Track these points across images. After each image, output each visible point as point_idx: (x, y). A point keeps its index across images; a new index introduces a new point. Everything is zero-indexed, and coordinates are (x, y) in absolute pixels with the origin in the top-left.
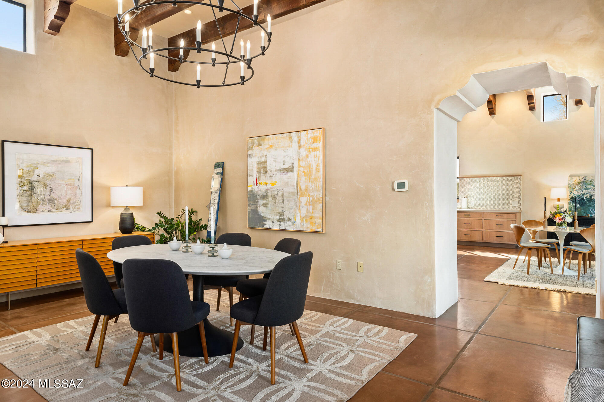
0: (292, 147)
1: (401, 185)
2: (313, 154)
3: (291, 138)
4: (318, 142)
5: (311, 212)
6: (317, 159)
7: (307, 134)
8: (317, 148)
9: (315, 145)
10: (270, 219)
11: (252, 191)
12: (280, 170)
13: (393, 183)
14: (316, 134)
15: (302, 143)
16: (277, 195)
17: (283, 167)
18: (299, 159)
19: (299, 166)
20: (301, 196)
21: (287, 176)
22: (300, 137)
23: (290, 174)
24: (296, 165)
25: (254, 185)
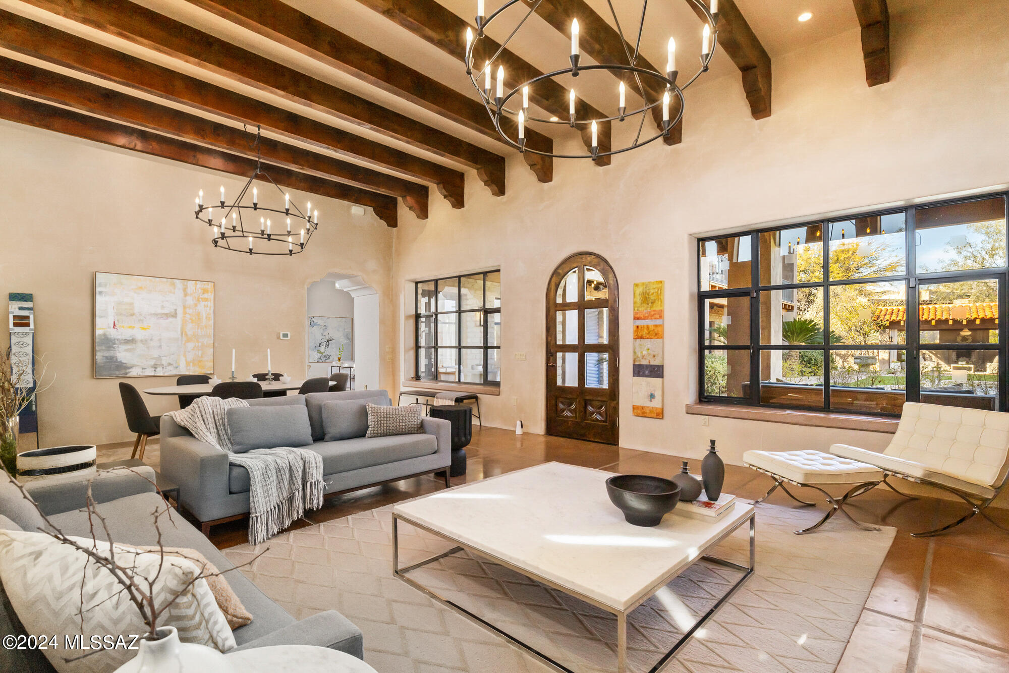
0: (174, 293)
1: (285, 335)
2: (203, 303)
3: (173, 285)
4: (210, 294)
5: (200, 355)
6: (209, 308)
7: (196, 284)
8: (207, 299)
9: (206, 296)
10: (138, 366)
11: (105, 335)
12: (156, 314)
13: (279, 333)
14: (206, 286)
15: (189, 291)
16: (151, 340)
17: (160, 311)
18: (185, 307)
19: (185, 313)
20: (189, 340)
21: (167, 321)
22: (187, 286)
23: (171, 319)
24: (180, 311)
25: (110, 328)
